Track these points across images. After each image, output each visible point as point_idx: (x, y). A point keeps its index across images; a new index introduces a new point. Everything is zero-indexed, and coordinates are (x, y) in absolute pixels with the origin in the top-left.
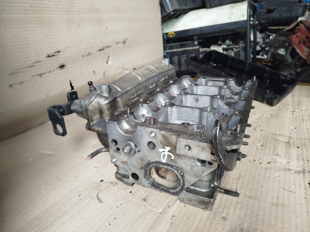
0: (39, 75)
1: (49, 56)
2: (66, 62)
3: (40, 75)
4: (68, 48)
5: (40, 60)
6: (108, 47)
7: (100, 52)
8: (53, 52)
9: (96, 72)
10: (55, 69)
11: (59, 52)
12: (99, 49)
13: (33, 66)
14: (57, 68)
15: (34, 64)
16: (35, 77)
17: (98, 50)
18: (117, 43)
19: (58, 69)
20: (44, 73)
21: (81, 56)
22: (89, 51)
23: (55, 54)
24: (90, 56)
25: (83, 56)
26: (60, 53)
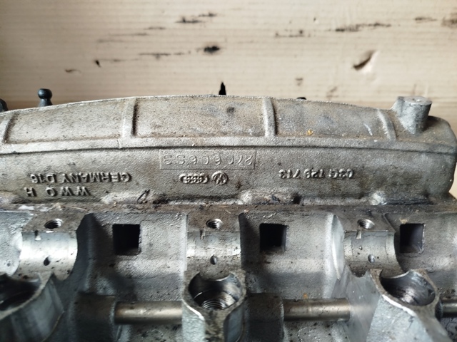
0: (153, 54)
1: (184, 21)
2: (226, 41)
3: (158, 56)
4: (239, 9)
5: (162, 25)
6: (377, 25)
7: (340, 34)
8: (197, 14)
9: (305, 82)
10: (194, 52)
11: (211, 15)
12: (340, 26)
13: (144, 35)
14: (198, 50)
15: (149, 32)
16: (144, 57)
17: (334, 27)
18: (419, 19)
19: (202, 52)
20: (166, 55)
21: (272, 34)
22: (302, 27)
23: (201, 19)
24: (300, 39)
25: (277, 35)
26: (214, 19)
